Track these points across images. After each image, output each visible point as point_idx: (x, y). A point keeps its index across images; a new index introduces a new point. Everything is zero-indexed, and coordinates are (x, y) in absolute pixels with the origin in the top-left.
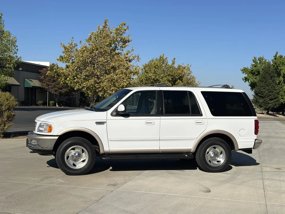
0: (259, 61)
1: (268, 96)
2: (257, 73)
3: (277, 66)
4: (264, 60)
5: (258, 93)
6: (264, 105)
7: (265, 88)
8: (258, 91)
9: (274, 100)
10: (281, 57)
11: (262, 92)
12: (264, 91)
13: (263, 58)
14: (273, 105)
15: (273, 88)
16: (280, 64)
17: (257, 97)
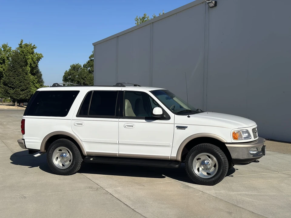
0: (3, 48)
1: (19, 87)
2: (2, 62)
3: (24, 55)
4: (8, 48)
5: (8, 84)
6: (15, 96)
7: (15, 78)
8: (8, 81)
9: (26, 91)
10: (26, 45)
11: (12, 83)
12: (14, 81)
13: (7, 45)
14: (25, 96)
15: (23, 78)
16: (27, 53)
17: (7, 88)
